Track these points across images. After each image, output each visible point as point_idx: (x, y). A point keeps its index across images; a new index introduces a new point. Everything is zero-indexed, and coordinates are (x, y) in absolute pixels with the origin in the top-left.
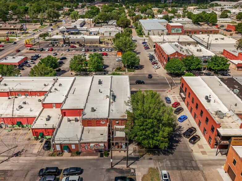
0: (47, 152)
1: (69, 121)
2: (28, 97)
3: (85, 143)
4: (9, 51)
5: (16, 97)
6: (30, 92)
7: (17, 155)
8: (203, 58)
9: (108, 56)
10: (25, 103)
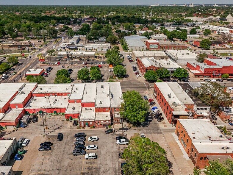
0: (76, 127)
1: (86, 109)
2: (57, 96)
5: (49, 97)
6: (59, 93)
7: (58, 128)
8: (170, 70)
10: (56, 100)
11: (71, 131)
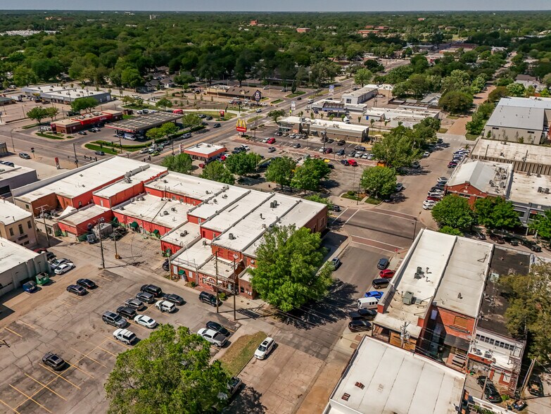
0: (165, 273)
2: (183, 203)
3: (203, 274)
4: (214, 134)
5: (170, 201)
6: (186, 197)
7: (136, 264)
8: (529, 208)
9: (356, 168)
10: (174, 210)
11: (149, 276)
